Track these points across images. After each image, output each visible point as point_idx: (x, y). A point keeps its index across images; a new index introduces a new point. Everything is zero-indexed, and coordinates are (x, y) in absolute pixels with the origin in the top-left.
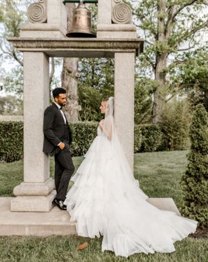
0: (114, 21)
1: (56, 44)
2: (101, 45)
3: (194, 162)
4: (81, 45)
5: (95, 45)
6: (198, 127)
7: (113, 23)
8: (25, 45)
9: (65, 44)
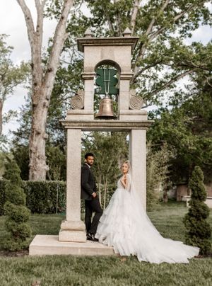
0: (131, 107)
1: (92, 124)
3: (195, 206)
4: (110, 124)
6: (197, 182)
7: (130, 109)
8: (71, 124)
9: (99, 124)
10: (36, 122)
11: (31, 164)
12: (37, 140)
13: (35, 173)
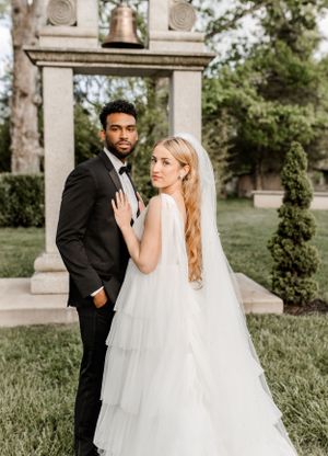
0: (172, 27)
1: (93, 57)
2: (158, 60)
3: (291, 218)
4: (129, 59)
5: (150, 60)
6: (296, 172)
7: (170, 29)
8: (50, 57)
9: (107, 58)
10: (19, 76)
11: (14, 146)
12: (23, 105)
13: (21, 160)
